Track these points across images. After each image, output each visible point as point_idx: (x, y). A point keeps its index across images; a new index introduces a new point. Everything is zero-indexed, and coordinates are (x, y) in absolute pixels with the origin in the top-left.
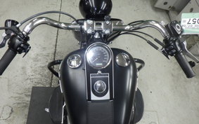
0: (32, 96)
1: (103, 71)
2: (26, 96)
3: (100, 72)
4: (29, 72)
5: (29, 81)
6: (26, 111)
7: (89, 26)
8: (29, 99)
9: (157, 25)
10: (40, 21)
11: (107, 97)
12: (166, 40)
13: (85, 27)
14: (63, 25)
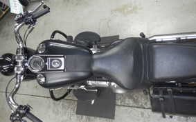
0: (82, 114)
1: (46, 61)
2: (82, 118)
3: (47, 64)
4: (65, 118)
5: (72, 118)
6: (92, 118)
7: (18, 70)
8: (84, 116)
9: (18, 27)
10: (11, 99)
11: (62, 59)
12: (26, 23)
13: (19, 72)
14: (17, 86)
